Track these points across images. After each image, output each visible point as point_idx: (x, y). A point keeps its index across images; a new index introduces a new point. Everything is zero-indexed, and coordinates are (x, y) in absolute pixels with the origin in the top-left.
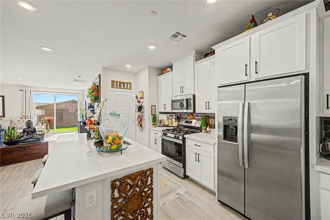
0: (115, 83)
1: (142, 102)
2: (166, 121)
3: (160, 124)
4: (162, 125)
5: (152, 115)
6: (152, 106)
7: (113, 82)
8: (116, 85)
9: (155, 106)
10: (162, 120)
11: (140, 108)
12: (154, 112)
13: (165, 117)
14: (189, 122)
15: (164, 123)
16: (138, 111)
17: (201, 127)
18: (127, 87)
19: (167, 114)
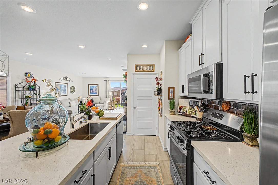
0: (138, 67)
1: (160, 84)
2: (188, 109)
3: (179, 112)
4: (182, 114)
5: (169, 99)
6: (169, 88)
7: (137, 66)
8: (139, 69)
9: (174, 88)
10: (182, 107)
11: (159, 91)
12: (173, 96)
13: (187, 104)
14: (218, 115)
15: (185, 112)
16: (156, 94)
17: (242, 131)
18: (150, 69)
19: (190, 100)
